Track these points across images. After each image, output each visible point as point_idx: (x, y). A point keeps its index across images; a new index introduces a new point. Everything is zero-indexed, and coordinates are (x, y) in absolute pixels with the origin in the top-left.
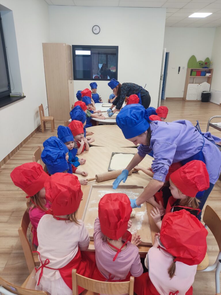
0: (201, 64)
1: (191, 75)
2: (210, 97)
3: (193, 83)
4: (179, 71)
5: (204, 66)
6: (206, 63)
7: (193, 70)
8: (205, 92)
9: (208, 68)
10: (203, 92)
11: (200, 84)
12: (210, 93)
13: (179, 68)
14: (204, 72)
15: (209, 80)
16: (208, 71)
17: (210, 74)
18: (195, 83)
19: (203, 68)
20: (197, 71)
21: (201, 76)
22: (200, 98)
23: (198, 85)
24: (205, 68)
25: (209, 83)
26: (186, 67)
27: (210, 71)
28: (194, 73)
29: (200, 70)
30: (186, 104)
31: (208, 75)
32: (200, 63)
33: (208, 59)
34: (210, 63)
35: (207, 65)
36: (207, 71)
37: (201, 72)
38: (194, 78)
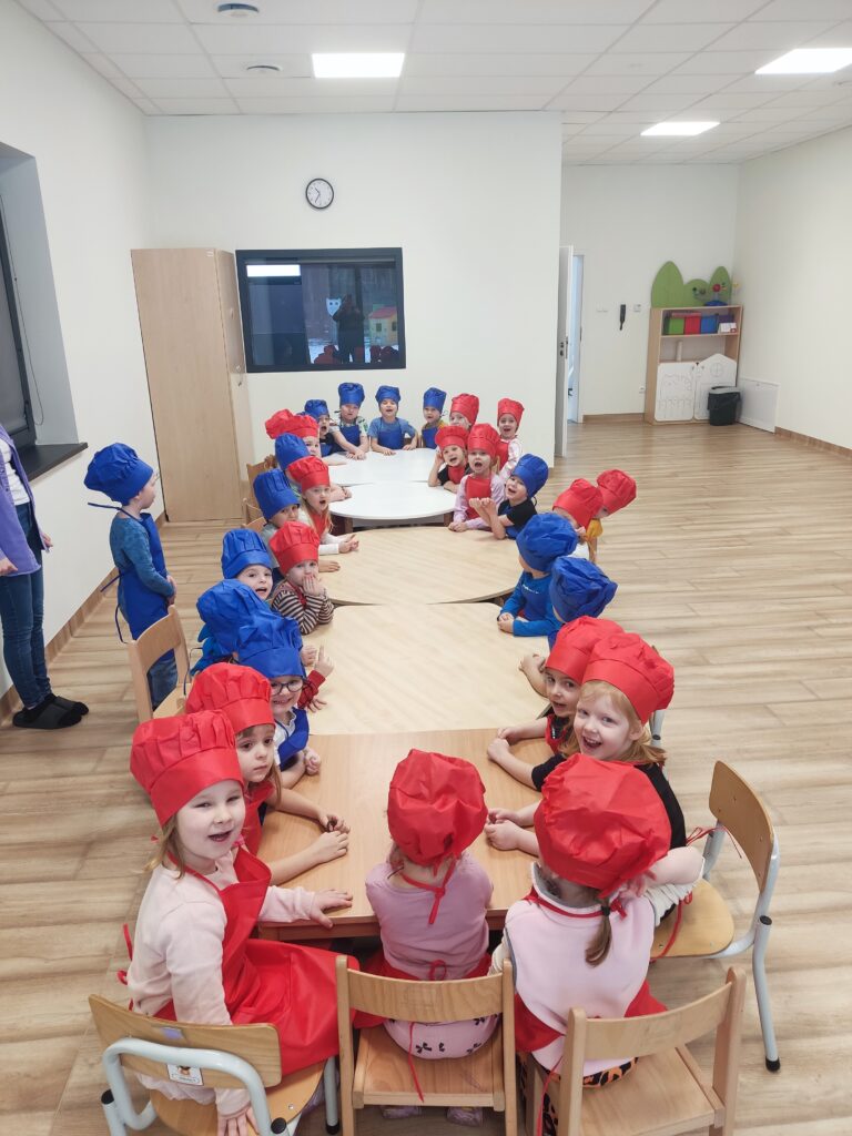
0: (697, 292)
1: (665, 332)
2: (744, 406)
3: (675, 360)
4: (622, 319)
5: (710, 296)
6: (717, 288)
7: (673, 314)
8: (720, 391)
9: (725, 304)
10: (714, 388)
11: (701, 364)
12: (738, 393)
13: (623, 308)
14: (710, 317)
15: (732, 347)
16: (726, 313)
17: (733, 325)
18: (683, 360)
19: (706, 305)
20: (686, 319)
21: (700, 333)
22: (702, 413)
23: (693, 368)
24: (717, 303)
25: (732, 358)
26: (646, 305)
27: (732, 315)
28: (676, 325)
29: (699, 314)
30: (658, 435)
31: (725, 328)
32: (695, 289)
33: (721, 271)
34: (730, 282)
35: (720, 292)
36: (720, 313)
37: (701, 318)
38: (677, 342)
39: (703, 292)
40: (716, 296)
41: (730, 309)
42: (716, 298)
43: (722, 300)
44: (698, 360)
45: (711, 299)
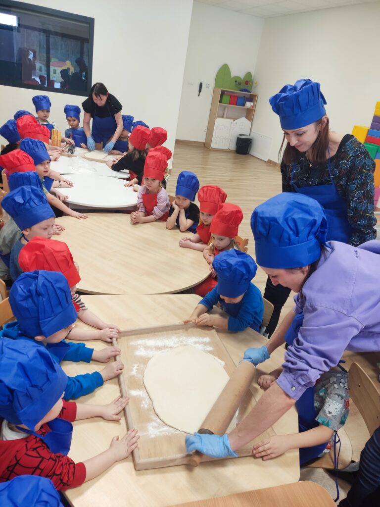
0: (237, 83)
1: (221, 102)
2: (252, 146)
3: (223, 117)
4: (200, 91)
5: (243, 86)
6: (247, 83)
7: (226, 93)
8: (243, 137)
9: (249, 92)
10: (241, 135)
11: (236, 121)
12: (251, 139)
13: (201, 85)
14: (242, 97)
15: (250, 114)
16: (249, 97)
17: (252, 104)
18: (227, 118)
19: (240, 91)
20: (231, 96)
21: (236, 105)
22: (233, 147)
23: (232, 123)
24: (246, 90)
25: (250, 120)
26: (212, 85)
27: (252, 98)
28: (226, 98)
29: (237, 95)
30: (212, 156)
31: (249, 104)
33: (249, 74)
34: (253, 81)
35: (248, 85)
36: (246, 96)
37: (238, 97)
38: (225, 108)
39: (240, 84)
40: (246, 87)
41: (251, 95)
42: (246, 88)
43: (248, 90)
44: (234, 119)
45: (244, 88)
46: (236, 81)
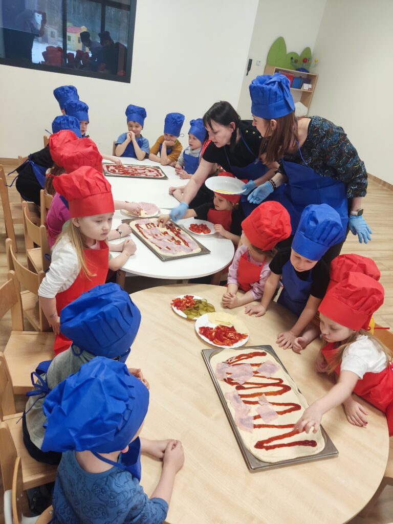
0: (293, 61)
4: (249, 69)
6: (305, 61)
9: (308, 72)
13: (250, 62)
14: (298, 78)
15: (307, 99)
17: (310, 86)
19: (297, 70)
24: (303, 70)
25: (306, 105)
26: (264, 63)
27: (310, 79)
29: (293, 75)
31: (306, 87)
33: (307, 50)
34: (312, 59)
35: (306, 63)
36: (303, 77)
37: (293, 78)
39: (296, 61)
40: (303, 65)
43: (306, 69)
45: (300, 67)
46: (292, 58)
